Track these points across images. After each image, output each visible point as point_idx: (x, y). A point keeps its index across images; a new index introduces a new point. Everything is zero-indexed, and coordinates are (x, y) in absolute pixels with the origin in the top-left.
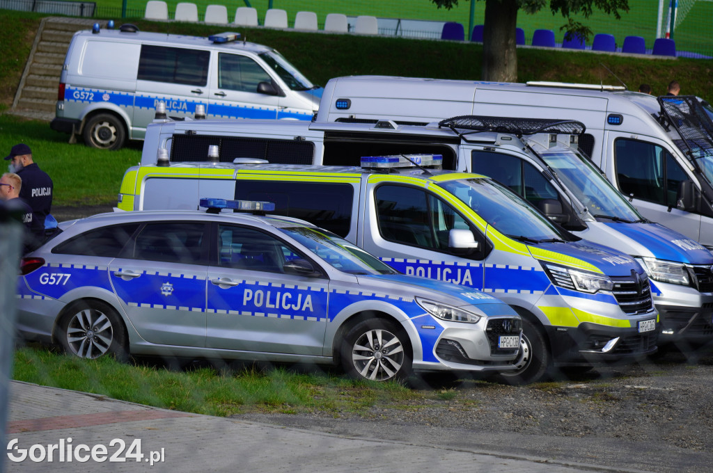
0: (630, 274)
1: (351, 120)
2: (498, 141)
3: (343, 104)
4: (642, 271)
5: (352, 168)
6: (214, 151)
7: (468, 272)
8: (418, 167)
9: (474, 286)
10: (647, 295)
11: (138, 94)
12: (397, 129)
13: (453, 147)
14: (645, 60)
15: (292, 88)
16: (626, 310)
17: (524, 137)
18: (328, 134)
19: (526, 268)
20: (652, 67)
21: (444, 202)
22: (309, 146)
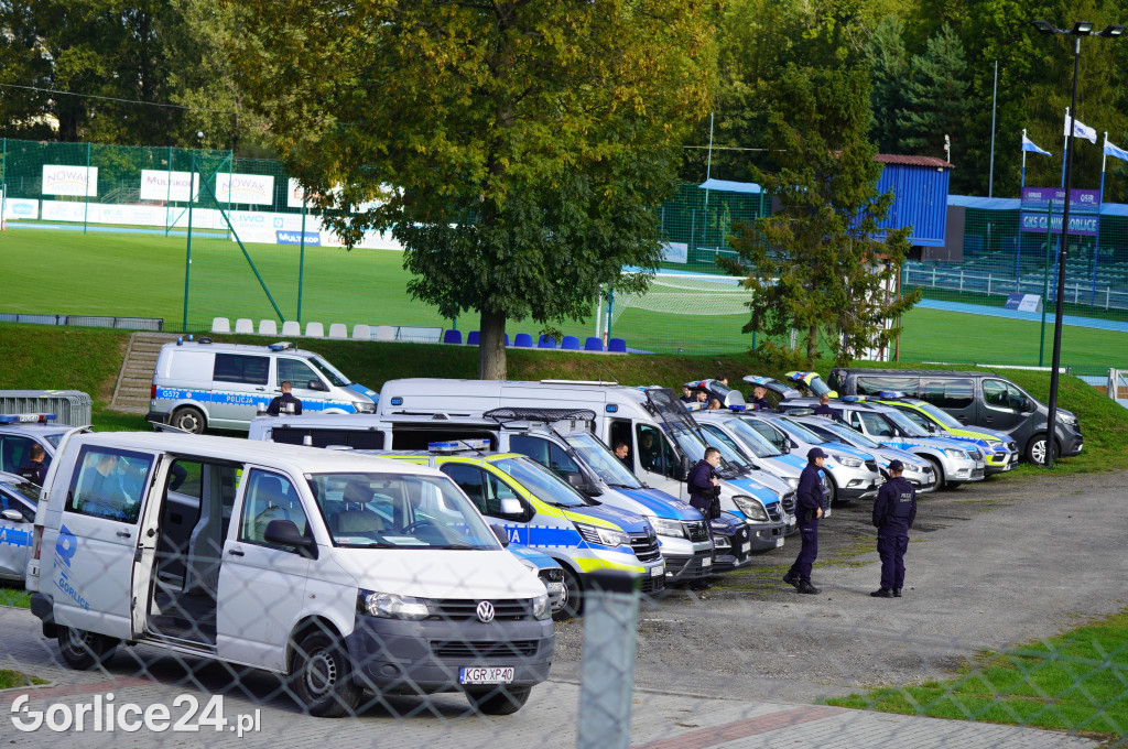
0: (642, 530)
1: (404, 413)
2: (531, 427)
3: (397, 401)
4: (651, 528)
5: (421, 452)
6: (308, 440)
7: (516, 532)
8: (473, 450)
9: (521, 543)
10: (656, 547)
11: (214, 392)
12: (451, 420)
13: (495, 432)
14: (603, 356)
15: (335, 385)
16: (642, 559)
17: (551, 424)
18: (396, 424)
19: (563, 527)
20: (609, 362)
21: (491, 474)
22: (381, 435)
